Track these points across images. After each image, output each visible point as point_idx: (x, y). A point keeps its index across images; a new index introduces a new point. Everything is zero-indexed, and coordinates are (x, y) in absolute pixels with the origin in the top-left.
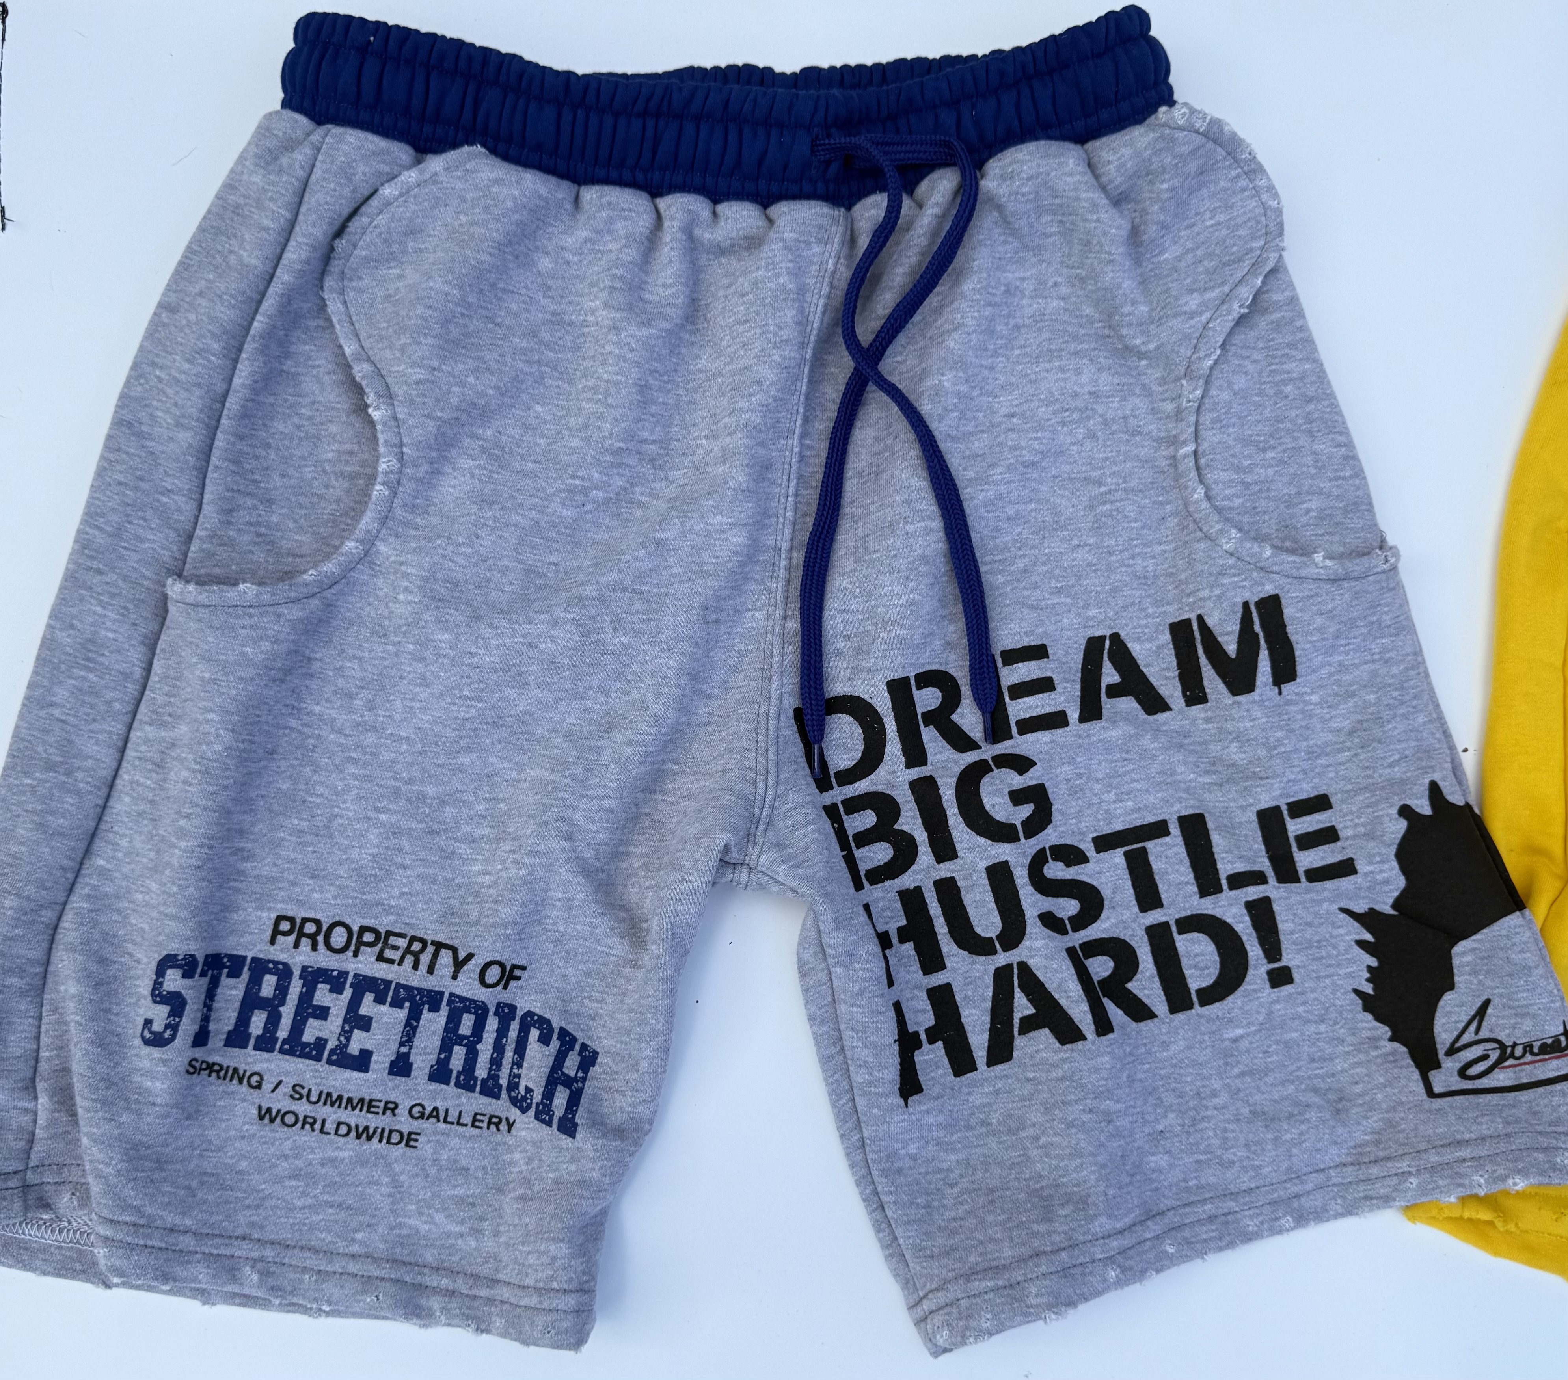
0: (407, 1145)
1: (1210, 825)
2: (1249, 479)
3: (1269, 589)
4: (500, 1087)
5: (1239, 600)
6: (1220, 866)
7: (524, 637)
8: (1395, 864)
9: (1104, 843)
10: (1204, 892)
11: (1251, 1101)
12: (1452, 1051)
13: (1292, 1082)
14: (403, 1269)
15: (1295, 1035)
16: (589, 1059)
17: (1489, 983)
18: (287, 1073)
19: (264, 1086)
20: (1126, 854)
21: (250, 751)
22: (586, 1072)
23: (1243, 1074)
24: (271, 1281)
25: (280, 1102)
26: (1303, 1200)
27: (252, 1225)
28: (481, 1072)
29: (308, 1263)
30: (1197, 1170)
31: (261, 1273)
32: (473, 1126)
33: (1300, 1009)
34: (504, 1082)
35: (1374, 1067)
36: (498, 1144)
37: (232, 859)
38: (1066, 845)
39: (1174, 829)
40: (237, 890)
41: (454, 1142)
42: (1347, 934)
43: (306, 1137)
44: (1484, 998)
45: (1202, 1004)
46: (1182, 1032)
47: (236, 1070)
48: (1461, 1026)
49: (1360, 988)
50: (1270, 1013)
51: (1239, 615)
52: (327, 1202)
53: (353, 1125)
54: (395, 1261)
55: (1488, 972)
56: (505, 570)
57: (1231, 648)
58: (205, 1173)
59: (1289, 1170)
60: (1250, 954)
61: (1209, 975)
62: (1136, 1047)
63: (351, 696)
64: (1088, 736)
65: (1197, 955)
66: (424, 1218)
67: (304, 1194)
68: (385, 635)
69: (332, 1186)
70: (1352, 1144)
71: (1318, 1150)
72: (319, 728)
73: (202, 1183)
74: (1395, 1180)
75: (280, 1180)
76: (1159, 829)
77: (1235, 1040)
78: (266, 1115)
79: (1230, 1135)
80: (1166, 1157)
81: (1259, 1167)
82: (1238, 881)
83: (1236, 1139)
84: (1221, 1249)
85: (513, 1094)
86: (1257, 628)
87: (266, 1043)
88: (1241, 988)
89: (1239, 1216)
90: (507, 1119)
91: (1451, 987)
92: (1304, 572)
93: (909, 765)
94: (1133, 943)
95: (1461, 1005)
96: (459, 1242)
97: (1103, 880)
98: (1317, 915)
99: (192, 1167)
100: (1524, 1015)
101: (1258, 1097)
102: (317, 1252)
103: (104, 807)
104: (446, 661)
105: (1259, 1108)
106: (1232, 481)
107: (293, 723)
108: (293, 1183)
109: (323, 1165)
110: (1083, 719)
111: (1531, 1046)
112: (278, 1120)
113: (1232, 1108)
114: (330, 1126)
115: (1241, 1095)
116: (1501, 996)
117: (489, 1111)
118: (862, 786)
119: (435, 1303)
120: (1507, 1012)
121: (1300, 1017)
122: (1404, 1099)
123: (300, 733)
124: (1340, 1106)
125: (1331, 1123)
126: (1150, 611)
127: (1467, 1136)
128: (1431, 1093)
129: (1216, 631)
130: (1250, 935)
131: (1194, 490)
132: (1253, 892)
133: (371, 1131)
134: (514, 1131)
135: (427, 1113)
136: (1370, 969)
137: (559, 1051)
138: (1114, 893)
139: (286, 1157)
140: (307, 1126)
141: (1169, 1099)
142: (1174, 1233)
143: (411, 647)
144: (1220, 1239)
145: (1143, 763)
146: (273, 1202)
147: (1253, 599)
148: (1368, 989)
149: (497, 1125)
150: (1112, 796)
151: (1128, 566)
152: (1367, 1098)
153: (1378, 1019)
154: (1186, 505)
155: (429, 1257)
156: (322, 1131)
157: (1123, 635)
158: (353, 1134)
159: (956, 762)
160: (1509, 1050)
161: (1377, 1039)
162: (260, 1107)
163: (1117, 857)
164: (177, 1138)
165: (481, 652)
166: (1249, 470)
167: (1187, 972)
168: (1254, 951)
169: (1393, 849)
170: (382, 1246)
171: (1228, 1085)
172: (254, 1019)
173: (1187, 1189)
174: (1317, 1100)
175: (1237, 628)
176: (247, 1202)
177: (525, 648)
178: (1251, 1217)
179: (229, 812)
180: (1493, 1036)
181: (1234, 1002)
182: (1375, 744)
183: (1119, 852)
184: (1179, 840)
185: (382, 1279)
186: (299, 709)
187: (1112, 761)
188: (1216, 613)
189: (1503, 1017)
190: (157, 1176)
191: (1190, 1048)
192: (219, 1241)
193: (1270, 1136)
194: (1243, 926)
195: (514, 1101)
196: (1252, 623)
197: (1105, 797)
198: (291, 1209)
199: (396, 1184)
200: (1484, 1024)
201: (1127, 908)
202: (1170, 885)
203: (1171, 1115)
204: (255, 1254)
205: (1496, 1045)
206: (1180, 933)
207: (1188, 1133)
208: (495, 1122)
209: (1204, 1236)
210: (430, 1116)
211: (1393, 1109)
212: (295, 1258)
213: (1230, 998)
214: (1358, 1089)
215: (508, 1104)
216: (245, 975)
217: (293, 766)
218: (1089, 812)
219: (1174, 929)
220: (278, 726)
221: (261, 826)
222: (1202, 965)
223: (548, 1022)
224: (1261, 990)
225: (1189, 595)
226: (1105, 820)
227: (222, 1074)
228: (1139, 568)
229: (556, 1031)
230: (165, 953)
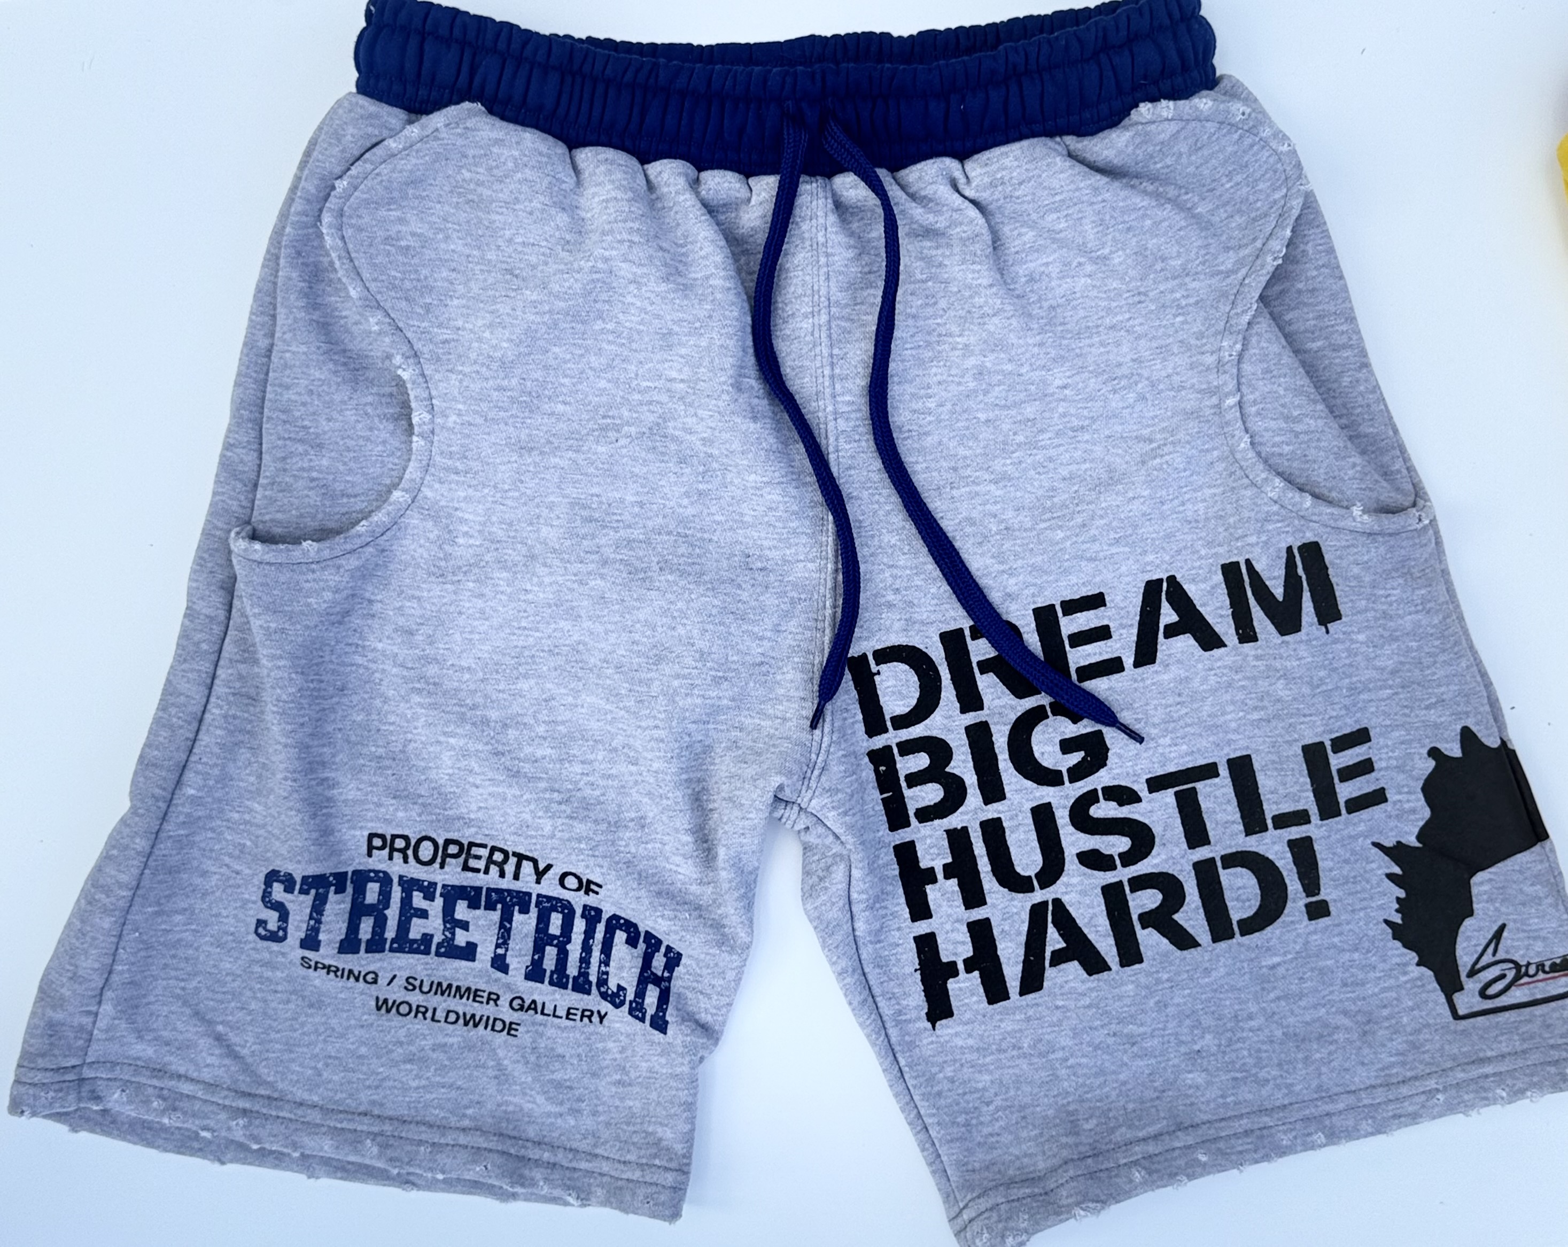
0: (509, 1033)
1: (1256, 766)
2: (1299, 428)
3: (1309, 537)
4: (590, 983)
5: (1284, 546)
6: (1265, 806)
7: (575, 575)
8: (1421, 796)
9: (1156, 784)
10: (1249, 831)
11: (1285, 1023)
12: (1472, 973)
13: (1324, 1006)
14: (509, 1142)
15: (1329, 963)
16: (674, 960)
17: (1503, 909)
18: (400, 968)
19: (379, 981)
20: (1176, 794)
21: (319, 690)
22: (671, 971)
23: (1278, 998)
24: (390, 1153)
25: (396, 993)
26: (1334, 1119)
27: (373, 1103)
28: (572, 970)
29: (424, 1137)
30: (1234, 1088)
31: (380, 1146)
32: (567, 1018)
33: (1336, 940)
34: (593, 978)
35: (1404, 992)
36: (591, 1034)
37: (320, 789)
38: (1119, 787)
39: (1224, 771)
40: (329, 815)
41: (550, 1032)
42: (1379, 868)
43: (419, 1025)
44: (1500, 923)
45: (1242, 935)
46: (1222, 960)
47: (351, 972)
48: (1480, 949)
49: (1390, 919)
50: (1307, 943)
51: (1284, 560)
52: (438, 1083)
53: (461, 1013)
54: (501, 1135)
55: (1503, 901)
56: (551, 506)
57: (1278, 592)
58: (330, 1057)
59: (1319, 1088)
60: (1290, 888)
61: (1250, 907)
62: (1178, 973)
63: (411, 633)
64: (1143, 680)
65: (1239, 888)
66: (528, 1098)
67: (418, 1077)
68: (442, 575)
69: (442, 1069)
70: (1380, 1066)
71: (1347, 1070)
72: (383, 663)
73: (327, 1065)
74: (1423, 1098)
75: (395, 1064)
76: (1209, 771)
77: (1273, 967)
78: (383, 1005)
79: (1264, 1055)
80: (1203, 1075)
81: (1292, 1085)
82: (1282, 821)
83: (1270, 1058)
84: (1257, 1162)
85: (603, 989)
86: (1300, 571)
87: (376, 945)
88: (1280, 920)
89: (1273, 1131)
90: (599, 1012)
91: (1471, 913)
92: (1341, 524)
93: (964, 710)
94: (1181, 878)
95: (1480, 929)
96: (559, 1121)
97: (1155, 818)
98: (1353, 852)
99: (317, 1050)
100: (1535, 938)
101: (1291, 1020)
102: (431, 1126)
103: (195, 741)
104: (503, 597)
105: (1291, 1030)
106: (1281, 429)
107: (359, 660)
108: (408, 1066)
109: (434, 1050)
110: (1137, 664)
111: (1543, 965)
112: (394, 1010)
113: (1267, 1031)
114: (440, 1015)
115: (1276, 1017)
116: (1515, 921)
117: (581, 1006)
118: (917, 731)
119: (538, 1174)
120: (1521, 935)
121: (1335, 946)
122: (1431, 1021)
123: (367, 668)
124: (1367, 1028)
125: (1358, 1043)
126: (1203, 552)
127: (1489, 1054)
128: (1456, 1016)
129: (1264, 575)
130: (1291, 871)
131: (1241, 438)
132: (1296, 832)
133: (477, 1019)
134: (605, 1021)
135: (526, 1005)
136: (1398, 900)
137: (646, 953)
138: (1165, 830)
139: (401, 1044)
140: (420, 1015)
141: (1207, 1021)
142: (1208, 1144)
143: (471, 585)
144: (1255, 1151)
145: (1195, 706)
146: (391, 1083)
147: (1296, 546)
148: (1397, 919)
149: (590, 1017)
150: (1167, 740)
151: (1179, 512)
152: (1393, 1021)
153: (1406, 946)
154: (1232, 452)
155: (531, 1132)
156: (433, 1019)
157: (1179, 578)
158: (461, 1021)
159: (1013, 708)
160: (1523, 969)
161: (1406, 965)
162: (377, 998)
163: (1168, 797)
164: (303, 1025)
165: (536, 589)
166: (1297, 420)
167: (1230, 904)
168: (1294, 885)
169: (1421, 783)
170: (490, 1120)
171: (1264, 1009)
172: (362, 925)
173: (1225, 1105)
174: (1347, 1022)
175: (1283, 572)
176: (367, 1083)
177: (576, 586)
178: (1285, 1132)
179: (308, 747)
180: (1508, 957)
181: (1272, 932)
182: (1415, 686)
183: (1171, 792)
184: (1228, 781)
185: (490, 1151)
186: (364, 647)
187: (1167, 706)
188: (1264, 558)
189: (1518, 940)
190: (286, 1056)
191: (1228, 974)
192: (342, 1116)
193: (1300, 1056)
194: (1285, 863)
195: (604, 996)
196: (1296, 567)
197: (1161, 741)
198: (405, 1089)
199: (500, 1067)
200: (1500, 946)
201: (1177, 845)
202: (1217, 824)
203: (1208, 1037)
204: (375, 1129)
205: (1511, 965)
206: (1224, 868)
207: (1224, 1052)
208: (587, 1015)
209: (1240, 1148)
210: (529, 1008)
211: (1418, 1031)
212: (411, 1132)
213: (1269, 929)
214: (1385, 1012)
215: (599, 998)
216: (350, 889)
217: (365, 700)
218: (1145, 755)
219: (1219, 864)
220: (344, 664)
221: (341, 756)
222: (1244, 897)
223: (635, 926)
224: (1300, 921)
225: (1237, 539)
226: (1160, 762)
227: (339, 973)
228: (1189, 513)
229: (642, 935)
230: (271, 868)
